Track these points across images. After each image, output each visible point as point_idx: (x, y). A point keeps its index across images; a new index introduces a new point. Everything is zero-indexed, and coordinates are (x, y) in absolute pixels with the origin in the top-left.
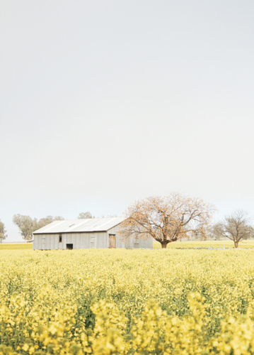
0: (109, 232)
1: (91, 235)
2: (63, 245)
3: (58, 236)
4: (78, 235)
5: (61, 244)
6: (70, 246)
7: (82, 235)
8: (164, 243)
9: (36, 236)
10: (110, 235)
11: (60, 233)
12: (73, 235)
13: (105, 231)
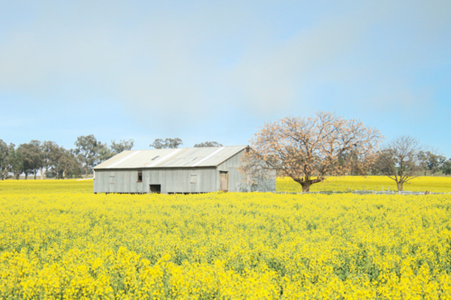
0: (219, 169)
1: (192, 172)
2: (144, 187)
3: (136, 174)
4: (169, 172)
5: (141, 184)
6: (156, 188)
7: (175, 172)
8: (306, 184)
9: (99, 173)
10: (221, 172)
11: (140, 170)
12: (161, 172)
13: (214, 167)
